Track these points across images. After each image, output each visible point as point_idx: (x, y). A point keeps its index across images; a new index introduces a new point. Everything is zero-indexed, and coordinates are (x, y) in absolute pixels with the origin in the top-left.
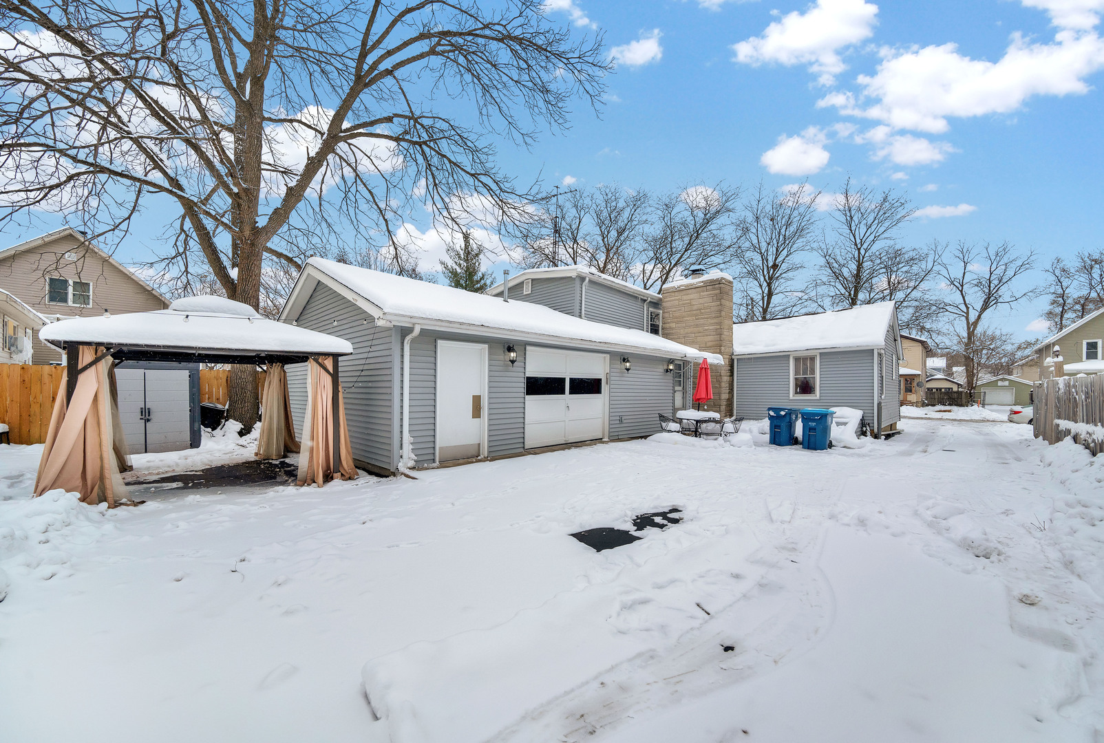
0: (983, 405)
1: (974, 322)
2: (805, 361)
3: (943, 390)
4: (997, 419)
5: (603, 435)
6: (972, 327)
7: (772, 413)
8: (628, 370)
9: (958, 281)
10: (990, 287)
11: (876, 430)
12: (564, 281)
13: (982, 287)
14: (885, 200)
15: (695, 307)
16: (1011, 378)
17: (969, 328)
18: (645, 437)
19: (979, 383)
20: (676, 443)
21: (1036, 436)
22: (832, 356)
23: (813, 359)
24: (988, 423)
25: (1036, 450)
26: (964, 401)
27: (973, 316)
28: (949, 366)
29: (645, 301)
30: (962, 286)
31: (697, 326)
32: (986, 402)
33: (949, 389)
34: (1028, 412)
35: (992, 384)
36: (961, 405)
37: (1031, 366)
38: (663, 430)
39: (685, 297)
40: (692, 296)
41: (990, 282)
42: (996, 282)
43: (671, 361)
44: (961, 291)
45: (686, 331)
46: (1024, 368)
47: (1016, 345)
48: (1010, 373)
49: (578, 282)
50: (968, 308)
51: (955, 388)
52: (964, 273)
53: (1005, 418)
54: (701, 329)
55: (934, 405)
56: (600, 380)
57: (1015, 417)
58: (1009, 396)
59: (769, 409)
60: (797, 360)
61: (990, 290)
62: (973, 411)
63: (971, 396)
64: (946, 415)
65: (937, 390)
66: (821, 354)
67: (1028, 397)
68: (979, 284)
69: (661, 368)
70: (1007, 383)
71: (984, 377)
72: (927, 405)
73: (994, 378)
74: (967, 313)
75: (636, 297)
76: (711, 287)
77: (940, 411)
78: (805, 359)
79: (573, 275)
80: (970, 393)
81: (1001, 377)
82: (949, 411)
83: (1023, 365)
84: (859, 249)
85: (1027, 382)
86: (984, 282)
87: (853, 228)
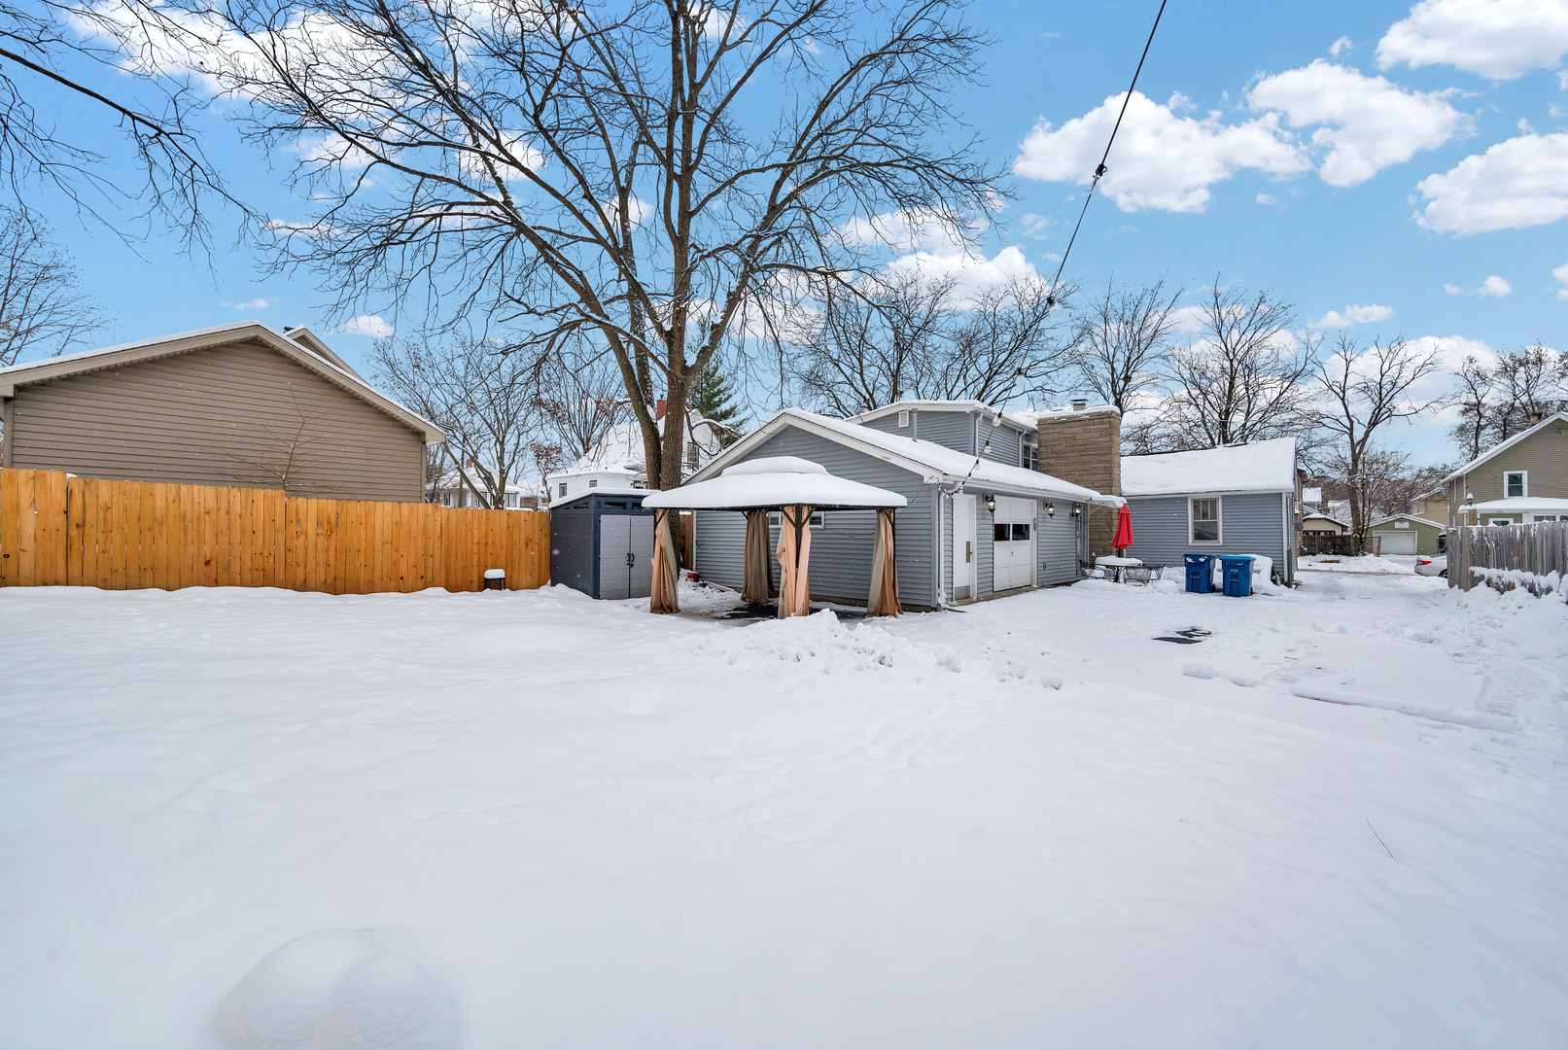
0: (1378, 554)
1: (1360, 441)
2: (1204, 506)
3: (1322, 534)
4: (1399, 571)
5: (1032, 581)
6: (1357, 447)
7: (1189, 560)
8: (1051, 515)
9: (1338, 384)
10: (1380, 394)
11: (1286, 579)
12: (952, 416)
13: (1370, 393)
14: (1261, 301)
15: (1080, 442)
16: (1411, 517)
17: (1353, 449)
18: (1068, 584)
19: (1372, 524)
20: (1105, 590)
21: (1451, 586)
22: (1234, 499)
23: (1214, 502)
24: (1391, 576)
25: (1451, 597)
26: (1353, 548)
27: (1359, 434)
28: (1325, 500)
29: (1020, 433)
30: (1344, 392)
31: (1082, 462)
32: (1382, 551)
33: (1331, 532)
34: (1441, 562)
35: (1389, 526)
36: (1350, 555)
37: (1438, 501)
38: (1085, 576)
39: (1066, 431)
40: (1075, 430)
41: (1381, 387)
42: (1389, 387)
43: (1075, 505)
44: (1343, 399)
45: (1069, 468)
46: (1429, 504)
47: (1415, 471)
48: (1407, 511)
49: (972, 417)
50: (1352, 422)
51: (1338, 532)
52: (1346, 375)
53: (1411, 569)
54: (1087, 467)
55: (1314, 554)
56: (1027, 526)
57: (1423, 568)
58: (1409, 543)
59: (1186, 556)
60: (1196, 503)
61: (1380, 398)
62: (1367, 562)
63: (1362, 542)
64: (1335, 567)
65: (1314, 534)
66: (1223, 497)
67: (1436, 544)
68: (1366, 389)
69: (1068, 512)
70: (1406, 525)
71: (1377, 517)
72: (1307, 554)
73: (1391, 518)
74: (1351, 429)
75: (1015, 430)
76: (1098, 421)
77: (1326, 562)
78: (1205, 502)
79: (968, 410)
80: (1361, 538)
81: (1398, 516)
82: (1337, 562)
83: (1426, 500)
84: (1231, 361)
85: (1432, 523)
86: (1372, 388)
87: (1224, 336)
